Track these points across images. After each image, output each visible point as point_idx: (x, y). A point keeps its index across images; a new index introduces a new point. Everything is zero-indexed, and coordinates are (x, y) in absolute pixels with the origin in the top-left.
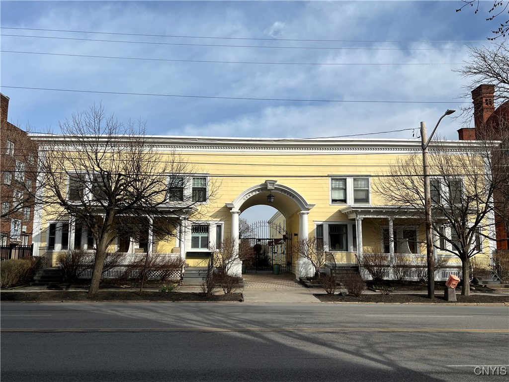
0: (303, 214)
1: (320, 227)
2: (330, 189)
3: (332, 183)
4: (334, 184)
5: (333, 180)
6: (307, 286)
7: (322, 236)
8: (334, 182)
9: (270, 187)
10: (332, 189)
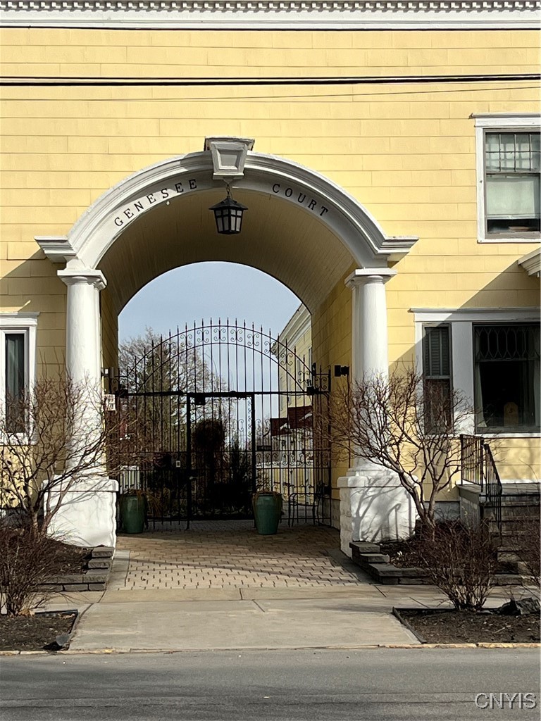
0: (367, 279)
1: (438, 336)
2: (480, 175)
3: (487, 152)
4: (494, 156)
5: (493, 140)
6: (375, 578)
7: (448, 369)
8: (495, 146)
9: (224, 168)
10: (489, 175)
